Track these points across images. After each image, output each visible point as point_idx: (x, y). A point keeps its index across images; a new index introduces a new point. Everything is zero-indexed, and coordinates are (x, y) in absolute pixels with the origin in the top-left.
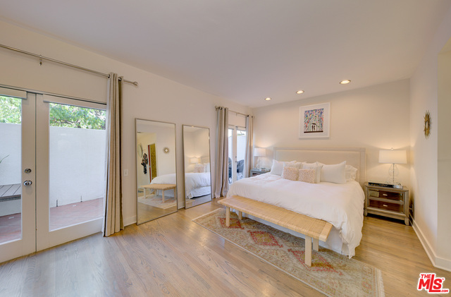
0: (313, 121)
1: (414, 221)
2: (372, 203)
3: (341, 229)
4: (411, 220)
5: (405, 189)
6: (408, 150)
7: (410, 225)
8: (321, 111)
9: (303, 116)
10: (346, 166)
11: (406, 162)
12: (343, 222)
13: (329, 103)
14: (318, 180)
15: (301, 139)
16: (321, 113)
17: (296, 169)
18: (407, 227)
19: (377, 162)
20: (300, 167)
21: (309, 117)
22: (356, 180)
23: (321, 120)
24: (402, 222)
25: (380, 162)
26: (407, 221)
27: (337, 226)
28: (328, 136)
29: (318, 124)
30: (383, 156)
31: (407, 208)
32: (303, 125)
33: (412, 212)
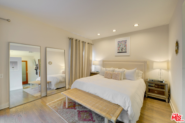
0: (121, 47)
1: (170, 100)
2: (150, 90)
3: (128, 111)
4: (169, 99)
5: (166, 83)
6: (168, 62)
7: (168, 102)
8: (125, 42)
9: (117, 44)
10: (137, 71)
11: (167, 69)
12: (128, 107)
13: (130, 37)
14: (122, 78)
15: (116, 56)
16: (126, 42)
17: (111, 73)
18: (167, 104)
19: (152, 69)
20: (113, 71)
21: (120, 44)
22: (142, 78)
23: (125, 46)
24: (164, 101)
25: (154, 68)
26: (167, 100)
27: (126, 109)
28: (129, 55)
29: (124, 48)
30: (155, 65)
31: (167, 93)
32: (117, 49)
33: (169, 95)
